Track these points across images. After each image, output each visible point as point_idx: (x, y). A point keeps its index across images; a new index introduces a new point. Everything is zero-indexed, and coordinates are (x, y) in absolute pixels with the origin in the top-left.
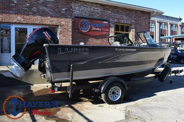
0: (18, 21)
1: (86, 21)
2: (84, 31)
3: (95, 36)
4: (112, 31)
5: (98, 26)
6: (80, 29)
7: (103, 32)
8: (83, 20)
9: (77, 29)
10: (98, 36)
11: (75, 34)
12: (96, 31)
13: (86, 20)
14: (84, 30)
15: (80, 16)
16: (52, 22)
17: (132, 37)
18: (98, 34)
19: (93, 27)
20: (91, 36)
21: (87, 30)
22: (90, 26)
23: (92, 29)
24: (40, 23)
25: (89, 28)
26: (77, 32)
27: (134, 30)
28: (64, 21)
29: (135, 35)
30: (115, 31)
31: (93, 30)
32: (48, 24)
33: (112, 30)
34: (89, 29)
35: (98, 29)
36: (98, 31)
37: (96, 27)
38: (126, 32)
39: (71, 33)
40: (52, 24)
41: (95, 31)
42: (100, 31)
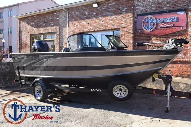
0: (88, 30)
1: (151, 18)
2: (149, 31)
3: (164, 35)
5: (168, 21)
6: (144, 28)
8: (147, 16)
9: (140, 30)
10: (170, 35)
11: (139, 35)
12: (165, 27)
13: (151, 16)
14: (149, 29)
15: (143, 13)
16: (114, 27)
18: (168, 31)
19: (160, 24)
20: (158, 36)
21: (152, 28)
22: (156, 23)
23: (159, 27)
24: (104, 29)
25: (155, 25)
26: (140, 33)
28: (124, 23)
31: (161, 28)
32: (110, 28)
34: (155, 27)
35: (169, 25)
36: (168, 27)
37: (165, 23)
39: (132, 36)
40: (114, 28)
41: (164, 29)
42: (171, 27)
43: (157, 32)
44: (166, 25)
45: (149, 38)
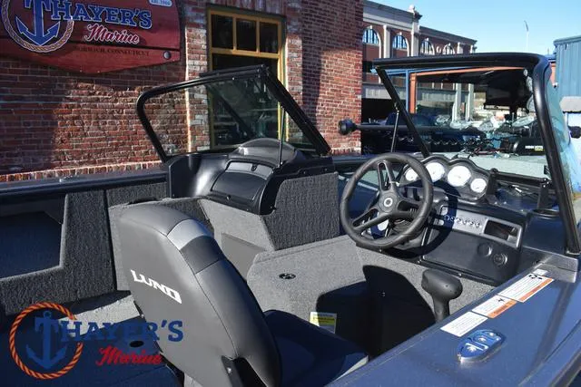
2: (40, 48)
3: (106, 74)
4: (197, 47)
5: (120, 22)
6: (14, 35)
7: (152, 51)
10: (126, 73)
12: (110, 44)
14: (40, 39)
17: (290, 74)
18: (123, 60)
19: (89, 26)
20: (83, 74)
21: (54, 40)
22: (71, 21)
23: (86, 38)
25: (70, 29)
27: (299, 42)
29: (303, 66)
30: (214, 46)
31: (93, 42)
33: (197, 42)
34: (67, 36)
35: (123, 36)
36: (120, 45)
37: (110, 27)
38: (261, 51)
41: (106, 48)
42: (132, 46)
43: (77, 57)
44: (114, 37)
45: (37, 79)
